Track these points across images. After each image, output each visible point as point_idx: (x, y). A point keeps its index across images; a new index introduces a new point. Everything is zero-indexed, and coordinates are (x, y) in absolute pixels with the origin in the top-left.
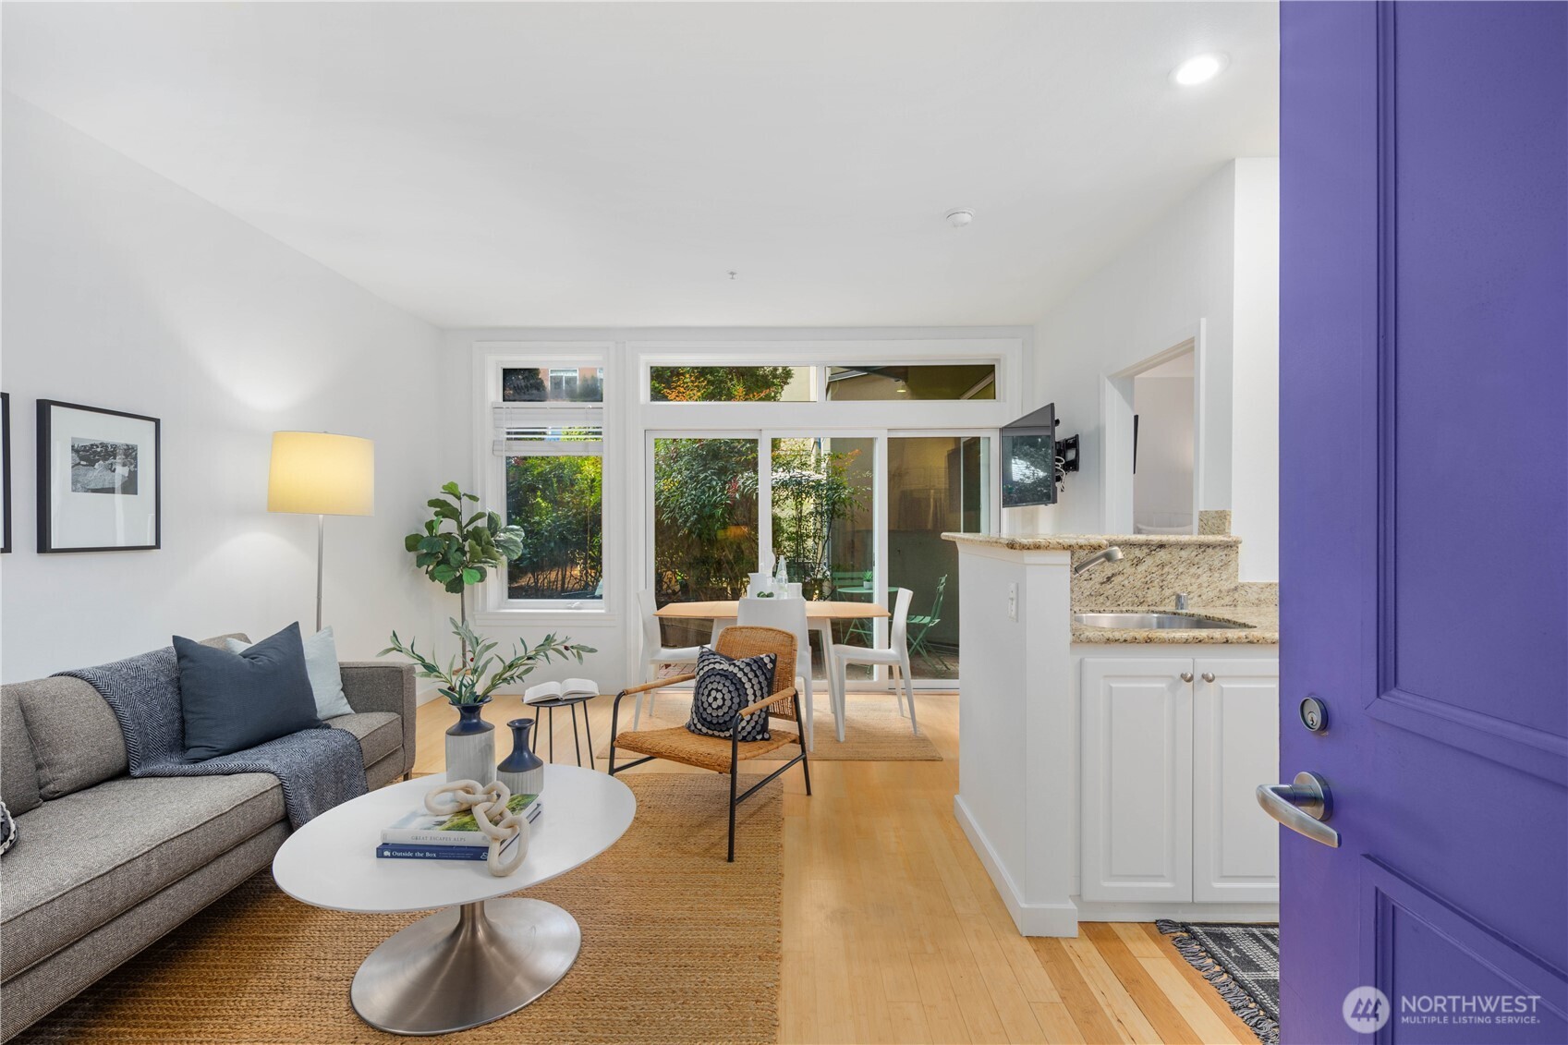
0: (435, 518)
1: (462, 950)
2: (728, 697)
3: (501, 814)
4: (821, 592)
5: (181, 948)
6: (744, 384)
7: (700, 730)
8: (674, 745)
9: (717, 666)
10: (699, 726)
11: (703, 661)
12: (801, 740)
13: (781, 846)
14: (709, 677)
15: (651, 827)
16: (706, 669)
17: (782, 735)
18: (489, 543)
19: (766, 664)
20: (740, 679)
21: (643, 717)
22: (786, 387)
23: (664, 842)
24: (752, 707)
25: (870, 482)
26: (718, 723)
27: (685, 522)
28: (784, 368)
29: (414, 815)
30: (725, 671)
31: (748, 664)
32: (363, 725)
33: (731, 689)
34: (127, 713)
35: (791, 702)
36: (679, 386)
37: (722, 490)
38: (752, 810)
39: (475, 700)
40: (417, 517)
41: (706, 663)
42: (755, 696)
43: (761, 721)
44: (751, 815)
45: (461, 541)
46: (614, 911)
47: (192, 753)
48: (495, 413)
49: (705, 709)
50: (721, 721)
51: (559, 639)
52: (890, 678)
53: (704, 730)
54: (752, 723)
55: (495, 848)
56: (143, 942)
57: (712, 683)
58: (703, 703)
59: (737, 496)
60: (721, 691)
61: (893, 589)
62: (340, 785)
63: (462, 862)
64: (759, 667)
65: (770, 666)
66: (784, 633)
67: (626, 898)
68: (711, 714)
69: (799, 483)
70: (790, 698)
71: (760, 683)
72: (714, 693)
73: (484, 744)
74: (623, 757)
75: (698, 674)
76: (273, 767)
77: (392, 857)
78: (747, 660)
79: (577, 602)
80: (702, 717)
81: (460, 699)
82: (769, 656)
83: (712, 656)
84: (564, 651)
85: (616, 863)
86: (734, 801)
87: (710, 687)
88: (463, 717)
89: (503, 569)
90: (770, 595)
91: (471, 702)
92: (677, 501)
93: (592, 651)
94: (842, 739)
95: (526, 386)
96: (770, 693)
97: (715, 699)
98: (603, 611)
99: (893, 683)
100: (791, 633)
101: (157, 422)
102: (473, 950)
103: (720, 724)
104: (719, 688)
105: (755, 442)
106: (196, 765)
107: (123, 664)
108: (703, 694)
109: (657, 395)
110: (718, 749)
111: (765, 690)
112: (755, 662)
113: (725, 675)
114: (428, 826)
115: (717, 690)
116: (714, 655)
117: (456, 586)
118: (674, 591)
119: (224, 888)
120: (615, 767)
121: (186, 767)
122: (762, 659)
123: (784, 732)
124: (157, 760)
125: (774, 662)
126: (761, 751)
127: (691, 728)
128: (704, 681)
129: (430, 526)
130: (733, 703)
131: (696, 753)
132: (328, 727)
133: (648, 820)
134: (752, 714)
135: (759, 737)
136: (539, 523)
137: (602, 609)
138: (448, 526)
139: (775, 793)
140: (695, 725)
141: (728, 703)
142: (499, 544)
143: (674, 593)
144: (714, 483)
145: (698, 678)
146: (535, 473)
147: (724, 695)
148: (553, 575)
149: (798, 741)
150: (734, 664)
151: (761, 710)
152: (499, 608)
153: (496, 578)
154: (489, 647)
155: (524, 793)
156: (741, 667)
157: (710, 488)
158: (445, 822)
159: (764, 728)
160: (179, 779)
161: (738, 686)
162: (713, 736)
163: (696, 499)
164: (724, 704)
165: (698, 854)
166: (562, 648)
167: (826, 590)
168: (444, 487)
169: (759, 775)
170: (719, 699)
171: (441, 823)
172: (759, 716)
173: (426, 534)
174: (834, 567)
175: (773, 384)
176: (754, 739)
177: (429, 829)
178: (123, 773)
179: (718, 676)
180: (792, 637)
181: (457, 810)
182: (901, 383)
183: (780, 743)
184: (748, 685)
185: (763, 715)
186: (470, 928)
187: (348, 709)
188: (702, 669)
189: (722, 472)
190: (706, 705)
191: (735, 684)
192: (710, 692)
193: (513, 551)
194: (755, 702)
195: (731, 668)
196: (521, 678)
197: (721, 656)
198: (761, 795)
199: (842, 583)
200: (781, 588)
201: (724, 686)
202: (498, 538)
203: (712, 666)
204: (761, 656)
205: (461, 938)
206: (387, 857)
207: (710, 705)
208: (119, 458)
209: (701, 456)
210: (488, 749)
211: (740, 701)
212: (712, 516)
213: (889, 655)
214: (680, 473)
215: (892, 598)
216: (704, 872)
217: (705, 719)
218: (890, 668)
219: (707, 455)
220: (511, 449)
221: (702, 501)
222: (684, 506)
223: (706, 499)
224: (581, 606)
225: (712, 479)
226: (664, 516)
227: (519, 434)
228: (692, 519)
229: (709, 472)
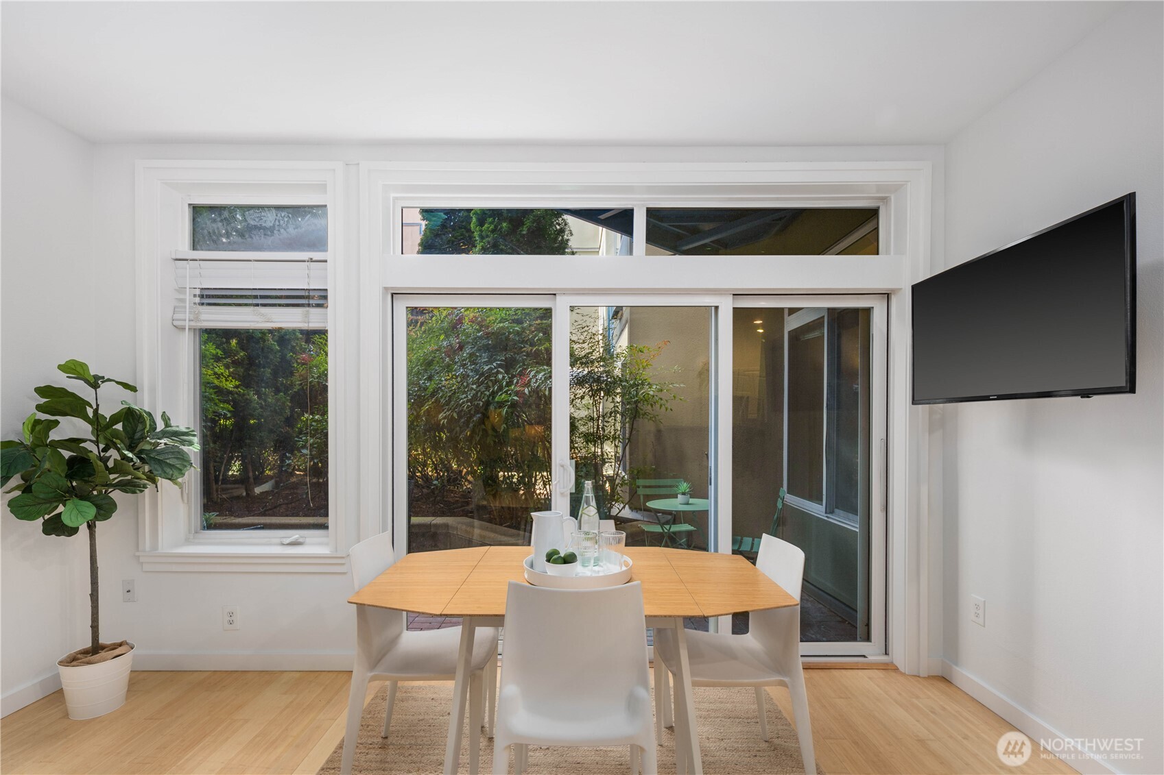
27: (467, 422)
37: (509, 384)
59: (527, 391)
90: (569, 559)
95: (225, 231)
98: (328, 550)
105: (549, 312)
137: (326, 547)
144: (500, 376)
157: (494, 383)
163: (478, 395)
189: (508, 365)
193: (173, 466)
199: (648, 491)
209: (487, 347)
214: (464, 366)
219: (494, 345)
220: (203, 317)
221: (486, 398)
222: (463, 403)
223: (490, 395)
224: (301, 540)
225: (498, 372)
226: (441, 416)
227: (212, 297)
228: (475, 419)
229: (495, 364)
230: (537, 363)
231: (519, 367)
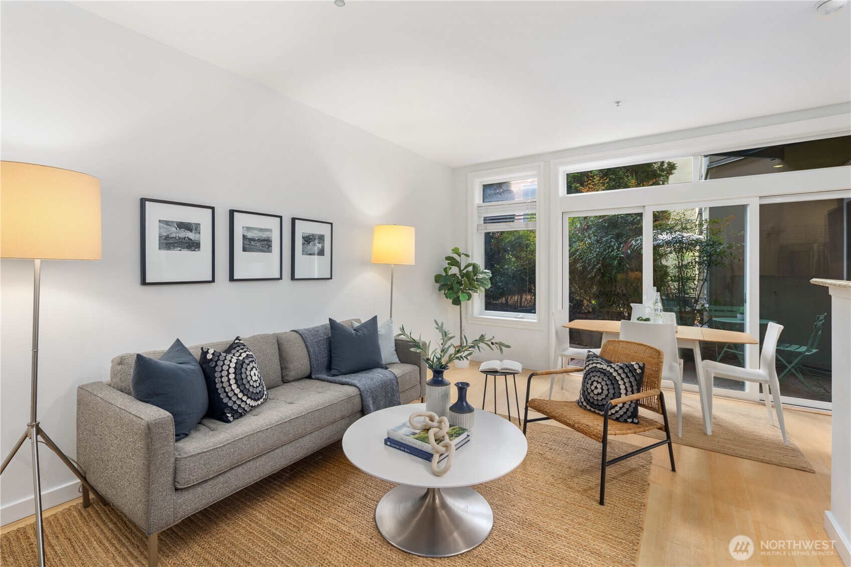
0: (448, 266)
1: (427, 507)
2: (605, 388)
3: (443, 437)
4: (702, 319)
5: (323, 460)
6: (637, 178)
7: (586, 407)
8: (564, 414)
9: (599, 366)
10: (585, 404)
11: (589, 361)
12: (666, 428)
13: (644, 505)
14: (592, 372)
15: (550, 463)
16: (591, 366)
17: (650, 423)
18: (473, 279)
19: (636, 370)
20: (615, 377)
21: (556, 388)
22: (671, 177)
23: (556, 476)
24: (624, 398)
25: (742, 239)
26: (598, 404)
27: (593, 269)
28: (669, 164)
29: (404, 425)
30: (604, 370)
31: (621, 368)
32: (400, 370)
33: (608, 383)
34: (311, 350)
35: (657, 399)
36: (590, 184)
37: (618, 248)
38: (625, 470)
39: (441, 367)
40: (438, 266)
41: (591, 362)
42: (627, 391)
43: (631, 409)
44: (623, 474)
45: (460, 278)
46: (516, 513)
47: (333, 372)
48: (478, 210)
49: (589, 394)
50: (600, 404)
51: (487, 338)
52: (760, 392)
53: (588, 407)
54: (624, 410)
55: (436, 458)
56: (301, 455)
57: (594, 376)
58: (587, 389)
59: (629, 251)
60: (600, 383)
61: (764, 322)
62: (387, 398)
63: (421, 460)
64: (630, 371)
65: (639, 371)
66: (652, 348)
67: (525, 507)
68: (593, 397)
69: (681, 242)
70: (656, 397)
71: (630, 382)
72: (595, 384)
73: (443, 393)
74: (533, 414)
75: (585, 368)
76: (358, 385)
77: (390, 446)
78: (621, 365)
79: (521, 314)
80: (586, 398)
81: (432, 365)
82: (638, 364)
83: (596, 358)
84: (491, 345)
85: (523, 480)
86: (604, 464)
87: (593, 379)
88: (434, 376)
89: (483, 294)
90: (647, 320)
91: (438, 368)
92: (588, 255)
93: (508, 347)
94: (709, 433)
95: (495, 194)
96: (639, 391)
97: (596, 388)
98: (536, 321)
99: (763, 396)
100: (657, 348)
101: (332, 224)
102: (433, 509)
103: (600, 406)
104: (599, 381)
105: (641, 215)
106: (334, 378)
107: (313, 329)
108: (588, 383)
109: (570, 190)
110: (596, 423)
111: (635, 388)
112: (627, 366)
113: (604, 372)
114: (408, 434)
115: (598, 382)
116: (597, 357)
117: (457, 302)
118: (589, 311)
119: (335, 438)
120: (528, 419)
121: (329, 378)
122: (633, 365)
123: (652, 420)
124: (321, 373)
125: (642, 368)
126: (629, 431)
127: (579, 403)
128: (589, 374)
129: (445, 270)
130: (609, 393)
131: (579, 423)
132: (387, 368)
133: (548, 457)
134: (624, 404)
135: (630, 420)
136: (507, 269)
137: (535, 319)
138: (454, 270)
139: (645, 462)
140: (582, 403)
141: (605, 392)
142: (478, 280)
143: (589, 312)
144: (613, 244)
145: (585, 371)
146: (506, 241)
147: (602, 386)
148: (516, 298)
149: (664, 429)
150: (611, 366)
151: (632, 402)
152: (480, 315)
153: (478, 299)
154: (451, 338)
155: (462, 427)
156: (616, 369)
157: (609, 247)
158: (416, 434)
159: (635, 414)
160: (326, 383)
161: (614, 382)
162: (594, 412)
163: (599, 254)
164: (602, 392)
165: (578, 491)
166: (490, 343)
167: (706, 319)
168: (452, 250)
169: (633, 446)
170: (599, 388)
171: (414, 434)
172: (630, 406)
173: (444, 274)
174: (713, 301)
175: (660, 175)
176: (626, 421)
177: (408, 436)
178: (309, 377)
179: (599, 373)
180: (658, 353)
181: (424, 428)
182: (777, 161)
183: (647, 428)
184: (621, 382)
185: (633, 405)
186: (432, 496)
187: (397, 360)
188: (588, 366)
189: (618, 237)
190: (589, 391)
191: (611, 380)
192: (592, 382)
193: (485, 284)
194: (626, 395)
195: (608, 369)
196: (466, 358)
197: (603, 359)
198: (633, 462)
199: (718, 314)
200: (657, 315)
201: (603, 380)
202: (478, 277)
203: (594, 365)
204: (632, 363)
205: (427, 500)
206: (388, 445)
207: (592, 391)
208: (316, 241)
209: (604, 226)
210: (446, 396)
211: (615, 392)
212: (610, 265)
213: (759, 375)
214: (590, 238)
215: (763, 330)
216: (581, 507)
217: (589, 400)
218: (761, 385)
219: (609, 226)
220: (488, 228)
221: (604, 255)
222: (591, 259)
223: (606, 254)
224: (524, 317)
225: (611, 241)
226: (578, 265)
227: (488, 220)
228: (597, 267)
229: (609, 237)
230: (635, 235)
231: (625, 237)
